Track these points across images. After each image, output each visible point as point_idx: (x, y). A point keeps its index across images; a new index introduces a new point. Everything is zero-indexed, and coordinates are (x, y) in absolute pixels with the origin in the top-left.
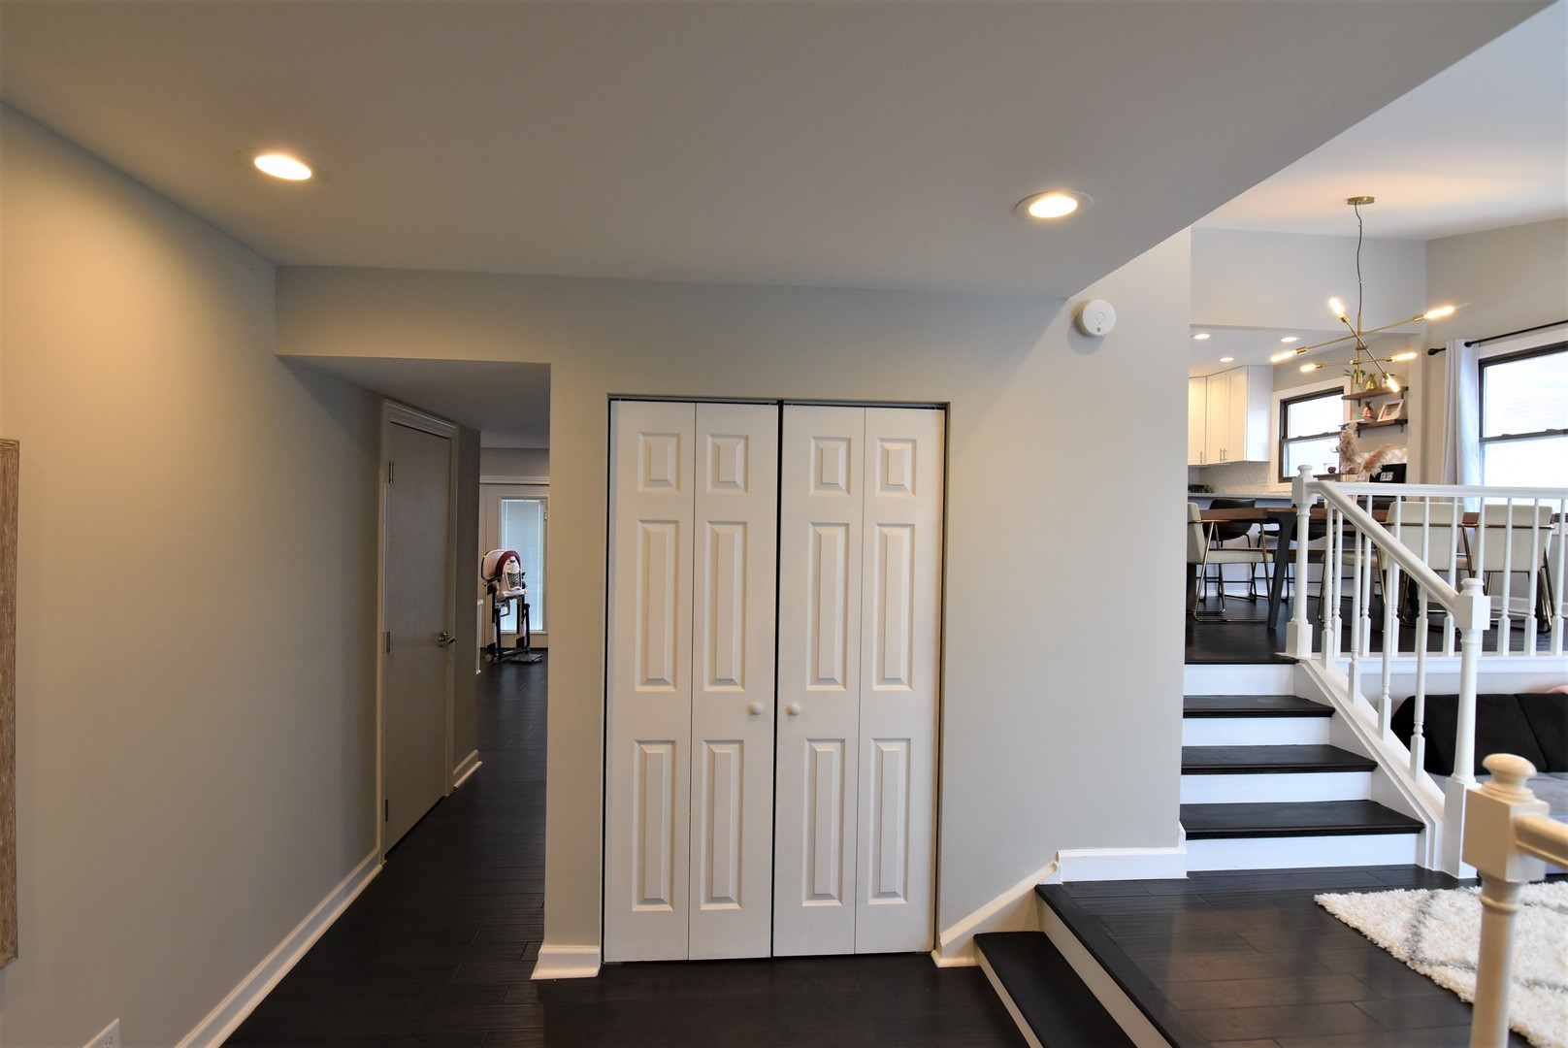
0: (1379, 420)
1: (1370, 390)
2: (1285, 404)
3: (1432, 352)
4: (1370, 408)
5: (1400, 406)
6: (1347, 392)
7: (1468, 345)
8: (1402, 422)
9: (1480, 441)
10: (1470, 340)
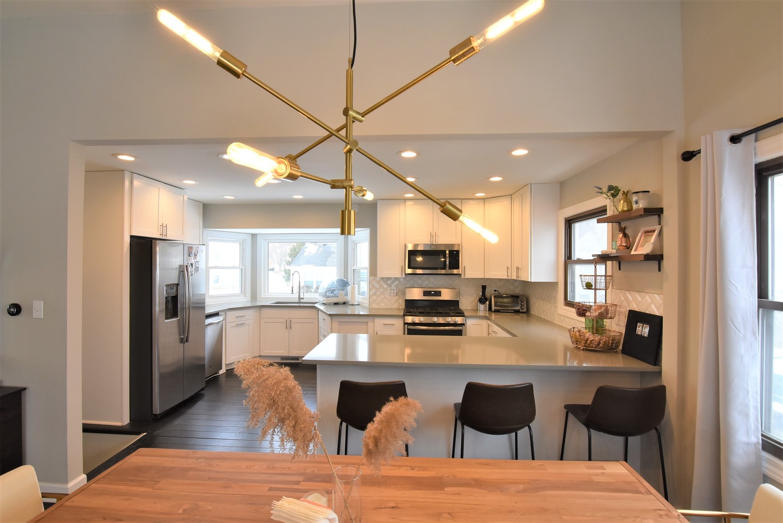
0: (633, 253)
1: (623, 211)
2: (570, 223)
3: (688, 156)
4: (625, 235)
5: (656, 232)
6: (609, 213)
7: (735, 139)
8: (656, 258)
9: (760, 306)
10: (738, 131)
